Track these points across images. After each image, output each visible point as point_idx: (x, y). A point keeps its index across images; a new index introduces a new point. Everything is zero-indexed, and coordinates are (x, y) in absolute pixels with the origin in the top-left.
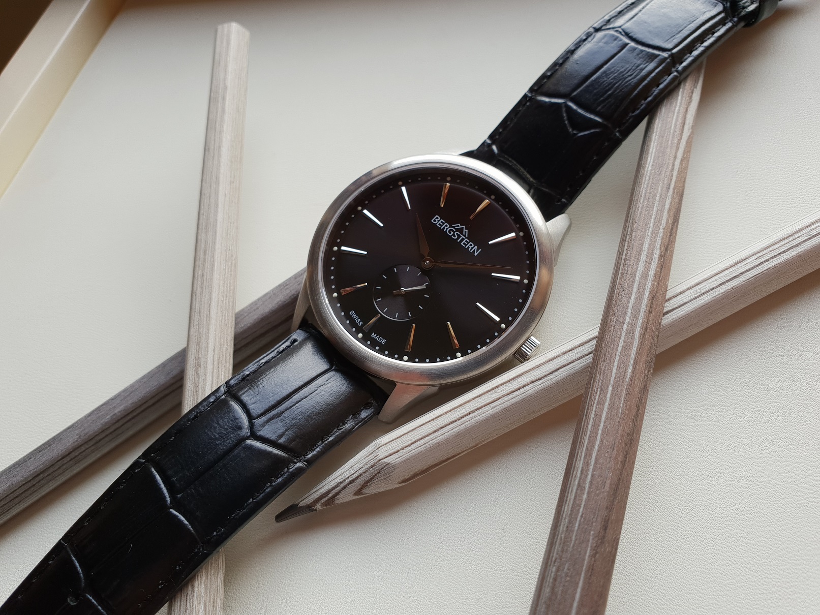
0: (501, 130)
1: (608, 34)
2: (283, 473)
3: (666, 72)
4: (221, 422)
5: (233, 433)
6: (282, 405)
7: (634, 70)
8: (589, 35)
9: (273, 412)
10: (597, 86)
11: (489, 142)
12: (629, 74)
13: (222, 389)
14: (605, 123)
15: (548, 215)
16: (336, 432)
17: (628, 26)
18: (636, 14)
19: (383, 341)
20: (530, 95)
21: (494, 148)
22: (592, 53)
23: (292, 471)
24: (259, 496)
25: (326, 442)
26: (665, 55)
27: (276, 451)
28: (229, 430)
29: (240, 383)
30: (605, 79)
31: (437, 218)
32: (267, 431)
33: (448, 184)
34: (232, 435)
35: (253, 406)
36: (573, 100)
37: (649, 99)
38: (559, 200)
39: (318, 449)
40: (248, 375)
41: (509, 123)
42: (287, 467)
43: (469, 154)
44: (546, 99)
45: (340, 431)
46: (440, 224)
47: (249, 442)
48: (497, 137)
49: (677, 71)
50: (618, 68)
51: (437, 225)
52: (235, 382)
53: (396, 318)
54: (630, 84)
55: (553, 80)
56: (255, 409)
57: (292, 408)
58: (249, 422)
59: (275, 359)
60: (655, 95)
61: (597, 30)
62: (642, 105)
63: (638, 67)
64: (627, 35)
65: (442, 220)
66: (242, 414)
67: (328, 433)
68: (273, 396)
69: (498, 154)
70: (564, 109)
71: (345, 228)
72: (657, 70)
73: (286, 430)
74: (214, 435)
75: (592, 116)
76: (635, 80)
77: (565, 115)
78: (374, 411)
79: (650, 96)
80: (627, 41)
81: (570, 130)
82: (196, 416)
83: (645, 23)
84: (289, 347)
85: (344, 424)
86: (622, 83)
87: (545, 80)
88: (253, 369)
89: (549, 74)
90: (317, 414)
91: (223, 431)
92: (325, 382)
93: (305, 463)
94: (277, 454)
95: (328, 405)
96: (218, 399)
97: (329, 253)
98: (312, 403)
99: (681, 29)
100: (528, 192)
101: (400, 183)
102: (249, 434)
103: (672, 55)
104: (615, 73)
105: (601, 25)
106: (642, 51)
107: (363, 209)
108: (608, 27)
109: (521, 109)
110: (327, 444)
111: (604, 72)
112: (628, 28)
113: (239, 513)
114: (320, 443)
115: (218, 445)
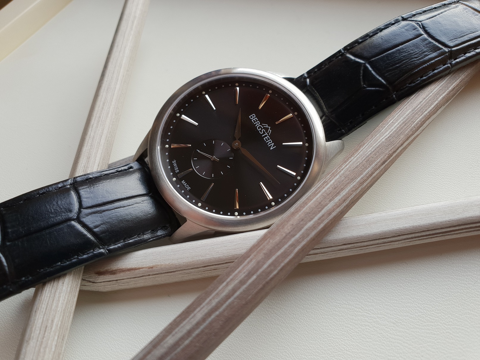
0: (316, 70)
1: (411, 24)
2: (89, 252)
3: (443, 62)
4: (59, 203)
5: (65, 213)
6: (105, 206)
7: (420, 54)
8: (397, 21)
9: (97, 208)
10: (390, 58)
11: (306, 75)
12: (415, 56)
13: (70, 181)
14: (388, 86)
15: (329, 137)
16: (136, 238)
17: (427, 23)
18: (435, 16)
19: (189, 188)
20: (343, 52)
21: (308, 80)
22: (395, 35)
23: (96, 253)
24: (67, 262)
25: (127, 242)
26: (446, 50)
27: (89, 236)
28: (63, 210)
29: (83, 181)
30: (398, 55)
31: (254, 116)
32: (88, 221)
33: (269, 95)
34: (63, 214)
35: (86, 199)
36: (371, 63)
37: (425, 78)
38: (340, 130)
39: (119, 245)
40: (90, 178)
41: (323, 66)
42: (93, 249)
43: (290, 80)
44: (353, 58)
45: (139, 238)
46: (254, 121)
47: (73, 223)
48: (312, 74)
49: (450, 64)
50: (409, 50)
51: (252, 120)
52: (80, 180)
53: (203, 175)
54: (414, 63)
55: (361, 45)
56: (86, 202)
57: (111, 211)
58: (79, 209)
59: (113, 174)
60: (429, 76)
61: (404, 19)
62: (419, 80)
63: (424, 53)
64: (424, 28)
65: (256, 118)
66: (76, 202)
67: (130, 237)
68: (102, 198)
69: (309, 85)
70: (362, 68)
71: (189, 103)
72: (437, 59)
73: (102, 224)
74: (51, 210)
75: (380, 79)
76: (418, 62)
77: (362, 72)
78: (167, 233)
79: (425, 76)
80: (423, 33)
81: (362, 83)
82: (44, 193)
83: (440, 23)
84: (126, 170)
85: (144, 234)
86: (408, 61)
87: (357, 44)
88: (96, 176)
89: (360, 41)
90: (127, 221)
91: (58, 209)
92: (140, 202)
93: (107, 251)
94: (90, 238)
95: (138, 218)
96: (64, 187)
97: (172, 116)
98: (127, 213)
99: (463, 35)
100: (321, 118)
101: (237, 84)
102: (75, 217)
103: (451, 52)
104: (406, 53)
105: (408, 16)
106: (430, 42)
107: (206, 94)
108: (412, 19)
109: (334, 59)
110: (127, 243)
111: (399, 50)
112: (427, 24)
113: (47, 270)
114: (122, 241)
115: (51, 217)
